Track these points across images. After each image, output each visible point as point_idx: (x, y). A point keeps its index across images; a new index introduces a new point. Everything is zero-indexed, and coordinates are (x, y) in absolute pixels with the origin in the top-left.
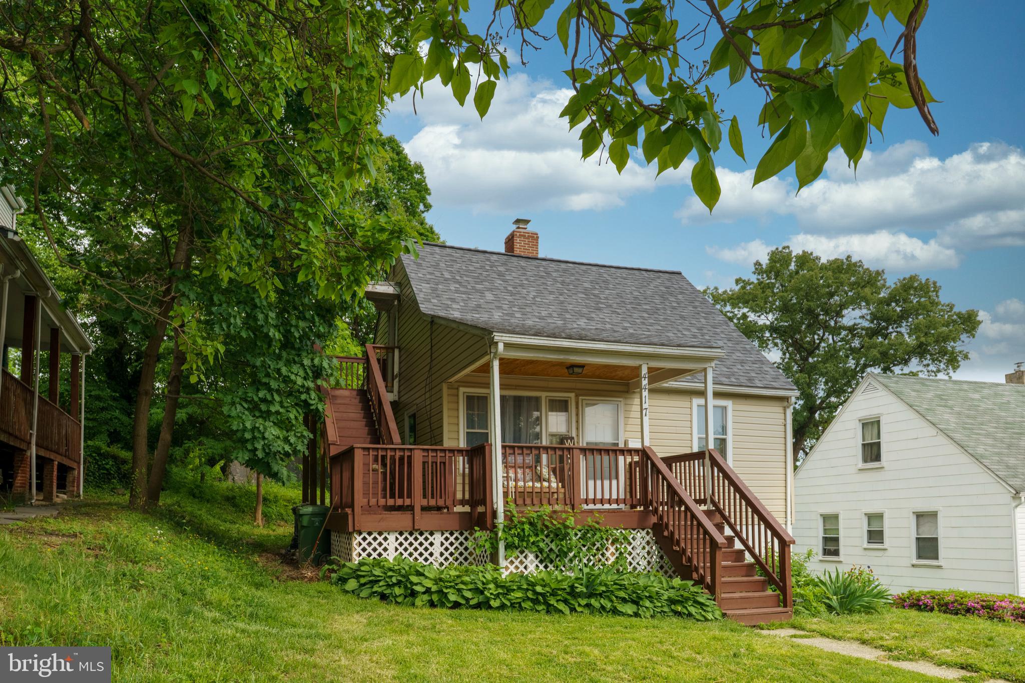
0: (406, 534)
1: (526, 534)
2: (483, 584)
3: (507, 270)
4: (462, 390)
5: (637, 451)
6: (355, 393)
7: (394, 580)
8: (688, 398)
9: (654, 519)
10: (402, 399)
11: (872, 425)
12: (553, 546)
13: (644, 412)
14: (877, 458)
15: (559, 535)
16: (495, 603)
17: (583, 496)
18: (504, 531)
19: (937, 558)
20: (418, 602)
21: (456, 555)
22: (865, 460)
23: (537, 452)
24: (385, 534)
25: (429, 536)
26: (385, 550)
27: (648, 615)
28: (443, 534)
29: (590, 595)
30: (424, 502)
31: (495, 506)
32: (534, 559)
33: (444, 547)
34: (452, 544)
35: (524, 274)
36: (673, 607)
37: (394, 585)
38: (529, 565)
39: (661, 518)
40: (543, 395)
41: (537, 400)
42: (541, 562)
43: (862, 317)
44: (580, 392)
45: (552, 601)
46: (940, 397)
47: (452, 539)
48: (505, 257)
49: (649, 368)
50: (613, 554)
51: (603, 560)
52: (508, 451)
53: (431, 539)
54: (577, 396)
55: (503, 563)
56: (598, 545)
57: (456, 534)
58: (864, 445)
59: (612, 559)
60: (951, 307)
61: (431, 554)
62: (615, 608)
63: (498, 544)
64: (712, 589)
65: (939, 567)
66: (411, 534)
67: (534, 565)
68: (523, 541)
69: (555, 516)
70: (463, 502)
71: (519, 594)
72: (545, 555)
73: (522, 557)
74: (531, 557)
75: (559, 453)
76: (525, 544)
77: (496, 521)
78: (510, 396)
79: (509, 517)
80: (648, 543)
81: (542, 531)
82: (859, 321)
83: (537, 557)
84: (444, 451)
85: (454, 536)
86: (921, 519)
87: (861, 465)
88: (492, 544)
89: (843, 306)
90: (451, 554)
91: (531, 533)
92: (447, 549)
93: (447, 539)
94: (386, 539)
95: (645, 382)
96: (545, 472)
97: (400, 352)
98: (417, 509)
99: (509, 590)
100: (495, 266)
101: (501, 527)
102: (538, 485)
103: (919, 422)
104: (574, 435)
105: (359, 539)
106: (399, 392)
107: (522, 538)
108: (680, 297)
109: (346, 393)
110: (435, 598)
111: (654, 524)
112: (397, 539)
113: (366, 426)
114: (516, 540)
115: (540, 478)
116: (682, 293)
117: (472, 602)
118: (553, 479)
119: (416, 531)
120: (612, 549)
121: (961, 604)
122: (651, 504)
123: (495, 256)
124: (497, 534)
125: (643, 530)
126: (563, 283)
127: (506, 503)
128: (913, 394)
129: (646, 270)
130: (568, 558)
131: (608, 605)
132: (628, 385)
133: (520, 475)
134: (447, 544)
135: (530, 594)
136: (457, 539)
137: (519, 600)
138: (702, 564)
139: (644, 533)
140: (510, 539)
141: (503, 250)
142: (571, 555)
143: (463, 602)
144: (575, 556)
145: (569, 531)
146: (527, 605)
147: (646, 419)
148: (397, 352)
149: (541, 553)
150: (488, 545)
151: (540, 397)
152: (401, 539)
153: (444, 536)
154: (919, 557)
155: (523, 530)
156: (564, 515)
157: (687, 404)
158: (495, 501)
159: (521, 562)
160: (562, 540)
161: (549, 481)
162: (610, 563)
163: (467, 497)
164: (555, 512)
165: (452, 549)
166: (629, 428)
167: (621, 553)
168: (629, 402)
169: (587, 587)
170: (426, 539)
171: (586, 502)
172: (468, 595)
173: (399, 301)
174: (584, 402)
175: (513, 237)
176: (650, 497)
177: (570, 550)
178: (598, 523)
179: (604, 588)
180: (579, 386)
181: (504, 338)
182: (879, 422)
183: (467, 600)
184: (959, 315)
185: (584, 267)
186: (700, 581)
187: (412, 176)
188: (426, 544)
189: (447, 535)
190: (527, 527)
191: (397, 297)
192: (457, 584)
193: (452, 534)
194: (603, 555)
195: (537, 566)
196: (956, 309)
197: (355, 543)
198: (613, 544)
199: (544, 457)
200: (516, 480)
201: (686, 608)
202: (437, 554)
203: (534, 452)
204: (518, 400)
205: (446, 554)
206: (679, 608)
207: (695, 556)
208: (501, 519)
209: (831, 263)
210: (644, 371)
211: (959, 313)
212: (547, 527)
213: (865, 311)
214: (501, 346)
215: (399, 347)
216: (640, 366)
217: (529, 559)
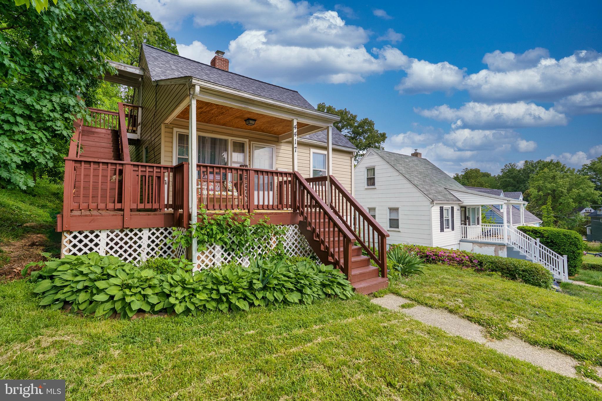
0: (117, 232)
1: (214, 233)
2: (171, 285)
3: (211, 73)
4: (175, 130)
5: (290, 174)
6: (109, 132)
7: (80, 286)
8: (308, 148)
9: (301, 219)
10: (142, 138)
11: (371, 170)
12: (234, 239)
13: (295, 149)
14: (373, 184)
15: (239, 232)
16: (179, 309)
17: (256, 203)
18: (197, 230)
19: (398, 228)
20: (100, 312)
21: (161, 245)
22: (368, 185)
23: (224, 171)
24: (97, 232)
25: (138, 232)
26: (97, 245)
27: (310, 301)
28: (150, 230)
29: (265, 288)
30: (134, 206)
31: (190, 211)
32: (220, 249)
33: (151, 240)
34: (157, 238)
35: (221, 77)
36: (324, 289)
37: (79, 291)
38: (216, 254)
39: (306, 218)
40: (230, 138)
41: (226, 141)
42: (225, 251)
43: (348, 132)
44: (251, 139)
45: (234, 300)
46: (396, 159)
47: (158, 234)
48: (210, 67)
49: (298, 123)
50: (275, 242)
51: (268, 246)
52: (203, 169)
53: (140, 234)
54: (249, 141)
55: (195, 254)
56: (265, 237)
57: (162, 230)
58: (367, 178)
59: (274, 246)
60: (378, 131)
61: (140, 246)
62: (286, 299)
63: (191, 240)
64: (345, 270)
65: (399, 231)
66: (122, 231)
67: (220, 253)
68: (211, 237)
69: (236, 218)
70: (168, 206)
71: (202, 296)
72: (228, 247)
73: (211, 249)
74: (218, 248)
75: (240, 172)
76: (213, 240)
77: (190, 222)
78: (208, 137)
79: (201, 220)
80: (296, 234)
81: (227, 229)
82: (347, 134)
83: (223, 247)
84: (160, 167)
85: (160, 231)
86: (392, 211)
87: (366, 187)
88: (187, 240)
89: (343, 127)
90: (157, 245)
91: (218, 231)
92: (153, 242)
93: (153, 234)
94: (97, 236)
95: (295, 131)
96: (230, 186)
97: (142, 109)
98: (127, 212)
99: (194, 292)
100: (204, 70)
101: (194, 227)
102: (224, 193)
103: (392, 170)
104: (247, 164)
105: (70, 237)
106: (141, 134)
107: (210, 236)
108: (299, 101)
109: (104, 131)
110: (118, 306)
111: (300, 221)
112: (108, 236)
113: (113, 151)
114: (206, 238)
115: (226, 189)
116: (299, 100)
117: (157, 309)
118: (235, 190)
119: (127, 228)
120: (274, 239)
121: (424, 253)
122: (299, 208)
123: (204, 66)
124: (191, 232)
125: (293, 225)
126: (241, 85)
127: (199, 208)
128: (387, 158)
129: (282, 88)
130: (245, 247)
131: (280, 298)
132: (278, 138)
133: (211, 187)
134: (153, 238)
135: (214, 296)
136: (162, 233)
137: (203, 303)
138: (337, 250)
139: (293, 227)
140: (201, 237)
141: (210, 65)
142: (247, 245)
143: (147, 308)
144: (249, 246)
145: (247, 229)
146: (211, 305)
147: (295, 154)
148: (140, 109)
149: (225, 245)
150: (183, 242)
151: (228, 140)
152: (112, 236)
153: (151, 232)
154: (391, 227)
155: (212, 230)
156: (243, 218)
157: (308, 152)
158: (190, 206)
159: (211, 252)
160: (240, 236)
161: (232, 191)
162: (272, 248)
163: (171, 203)
164: (235, 214)
165: (157, 241)
166: (278, 162)
167: (280, 242)
168: (278, 147)
169: (262, 281)
170: (136, 235)
171: (258, 207)
172: (154, 300)
173: (142, 79)
174: (254, 145)
175: (215, 59)
176: (298, 204)
177: (246, 241)
178: (266, 222)
179: (276, 282)
180: (251, 135)
181: (200, 82)
182: (374, 169)
183: (153, 306)
184: (380, 134)
185: (252, 81)
186: (336, 264)
187: (170, 44)
188: (135, 238)
189: (154, 230)
190: (215, 227)
191: (142, 76)
192: (143, 289)
193: (158, 230)
194: (268, 243)
195: (222, 254)
196: (379, 132)
197: (64, 241)
198: (275, 235)
199: (229, 175)
200: (208, 189)
201: (333, 290)
202: (144, 246)
203: (222, 171)
204: (214, 141)
205: (153, 245)
206: (330, 291)
207: (332, 245)
208: (194, 221)
209: (339, 111)
210: (295, 123)
211: (380, 133)
212: (230, 226)
213: (349, 130)
214: (197, 89)
215: (142, 108)
216: (293, 120)
217: (216, 250)
